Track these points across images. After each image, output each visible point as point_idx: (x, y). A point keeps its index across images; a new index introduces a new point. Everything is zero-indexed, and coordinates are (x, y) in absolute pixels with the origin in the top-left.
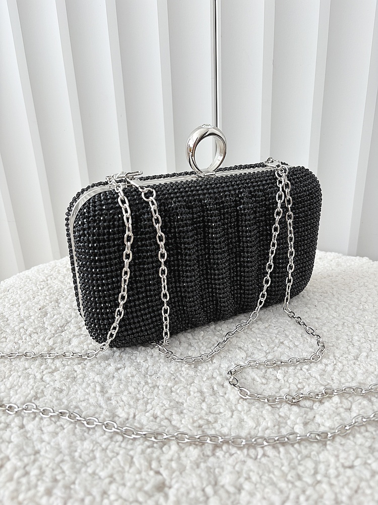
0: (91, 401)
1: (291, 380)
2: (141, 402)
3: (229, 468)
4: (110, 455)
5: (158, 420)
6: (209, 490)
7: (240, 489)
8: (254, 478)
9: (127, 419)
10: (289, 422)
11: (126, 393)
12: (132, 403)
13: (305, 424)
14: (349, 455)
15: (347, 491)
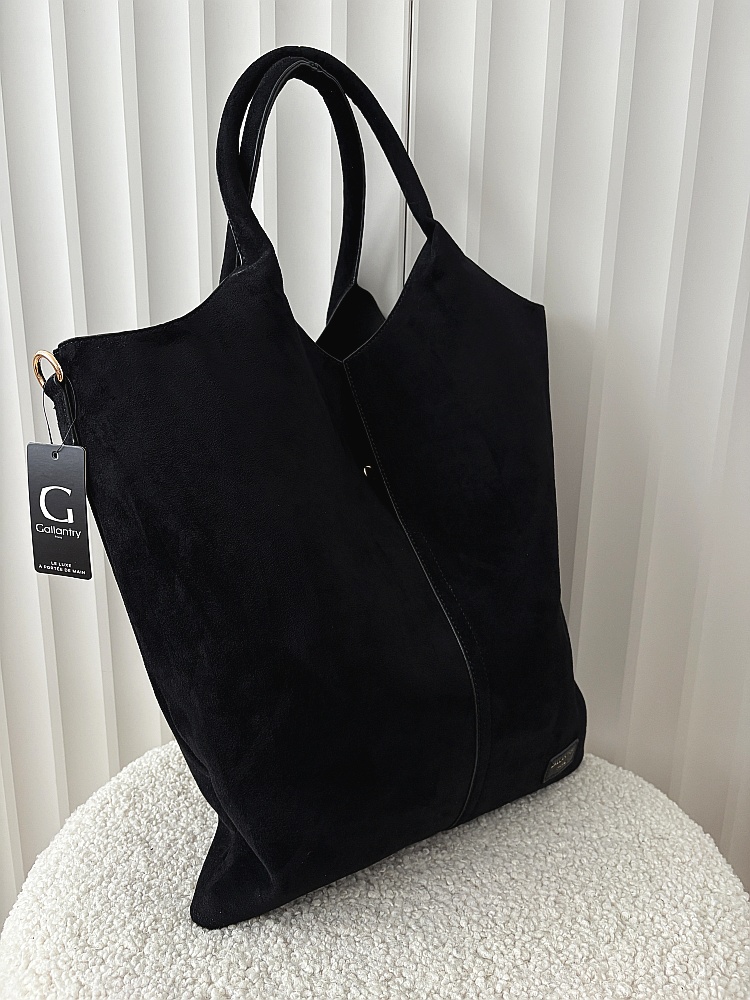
0: (275, 954)
1: (475, 928)
2: (323, 955)
9: (313, 974)
11: (309, 943)
12: (315, 957)
13: (487, 978)
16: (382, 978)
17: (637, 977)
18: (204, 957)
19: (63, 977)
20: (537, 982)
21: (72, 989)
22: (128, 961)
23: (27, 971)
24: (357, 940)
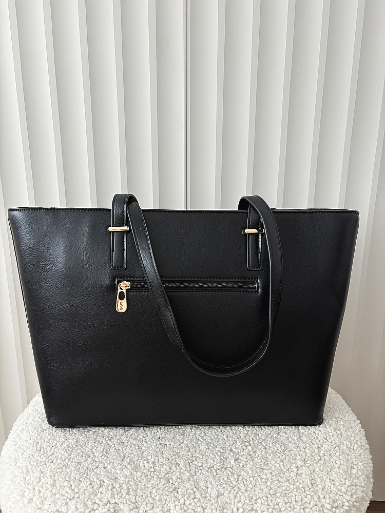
0: (135, 454)
2: (159, 453)
3: (203, 479)
4: (150, 478)
5: (170, 460)
6: (195, 489)
7: (207, 488)
8: (213, 483)
10: (228, 460)
11: (151, 448)
13: (236, 460)
14: (253, 472)
15: (250, 486)
16: (187, 462)
17: (306, 457)
18: (101, 457)
19: (33, 468)
20: (259, 461)
21: (37, 474)
22: (64, 461)
23: (16, 467)
24: (174, 446)
